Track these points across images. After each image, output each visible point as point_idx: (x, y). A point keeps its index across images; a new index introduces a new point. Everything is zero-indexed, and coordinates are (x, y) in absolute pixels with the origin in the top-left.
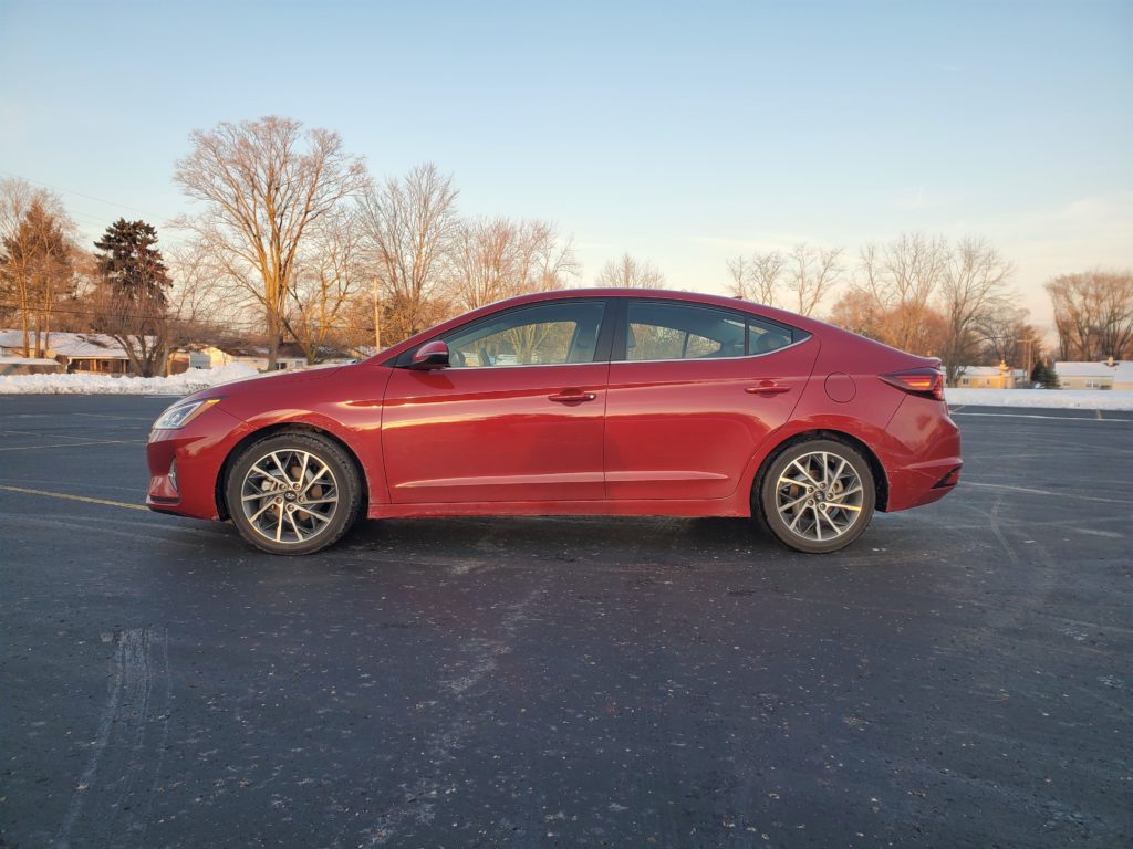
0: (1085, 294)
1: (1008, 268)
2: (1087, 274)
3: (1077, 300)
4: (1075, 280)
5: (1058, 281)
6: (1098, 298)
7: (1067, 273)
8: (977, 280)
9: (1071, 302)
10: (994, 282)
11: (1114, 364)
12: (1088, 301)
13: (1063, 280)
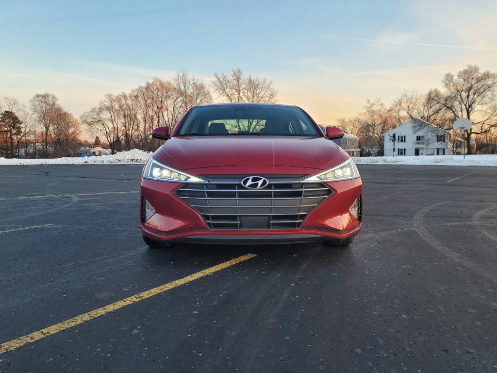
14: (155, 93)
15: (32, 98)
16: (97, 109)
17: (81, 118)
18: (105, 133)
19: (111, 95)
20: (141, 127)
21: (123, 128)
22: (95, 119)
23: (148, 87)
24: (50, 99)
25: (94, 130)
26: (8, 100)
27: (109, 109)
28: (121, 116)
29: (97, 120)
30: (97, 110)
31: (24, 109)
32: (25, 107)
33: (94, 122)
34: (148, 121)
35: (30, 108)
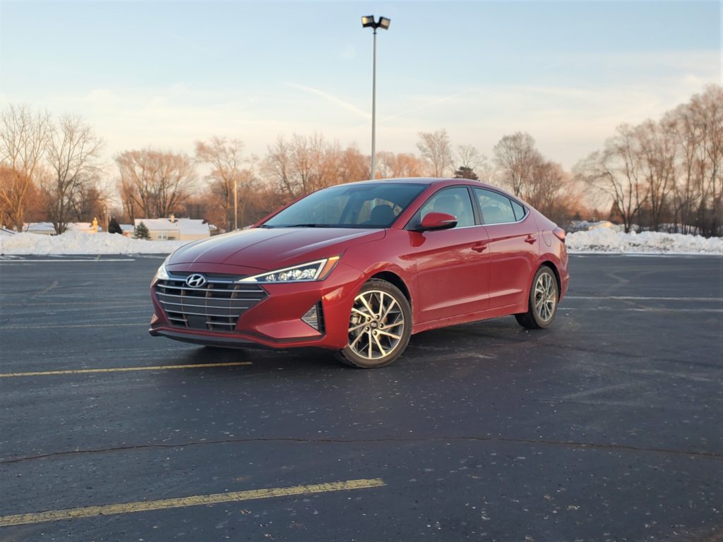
0: (143, 167)
1: (100, 143)
2: (143, 151)
3: (138, 170)
4: (136, 155)
5: (123, 155)
6: (151, 170)
7: (130, 150)
8: (77, 151)
9: (135, 172)
10: (90, 153)
11: (175, 221)
12: (145, 172)
13: (127, 154)
14: (710, 114)
15: (496, 143)
16: (601, 153)
17: (574, 170)
18: (615, 196)
19: (626, 126)
20: (681, 181)
21: (647, 185)
22: (598, 170)
23: (695, 106)
24: (524, 141)
25: (594, 190)
26: (464, 150)
27: (622, 151)
28: (645, 163)
29: (601, 173)
30: (602, 155)
31: (485, 161)
32: (486, 158)
33: (596, 177)
34: (695, 168)
35: (492, 161)
